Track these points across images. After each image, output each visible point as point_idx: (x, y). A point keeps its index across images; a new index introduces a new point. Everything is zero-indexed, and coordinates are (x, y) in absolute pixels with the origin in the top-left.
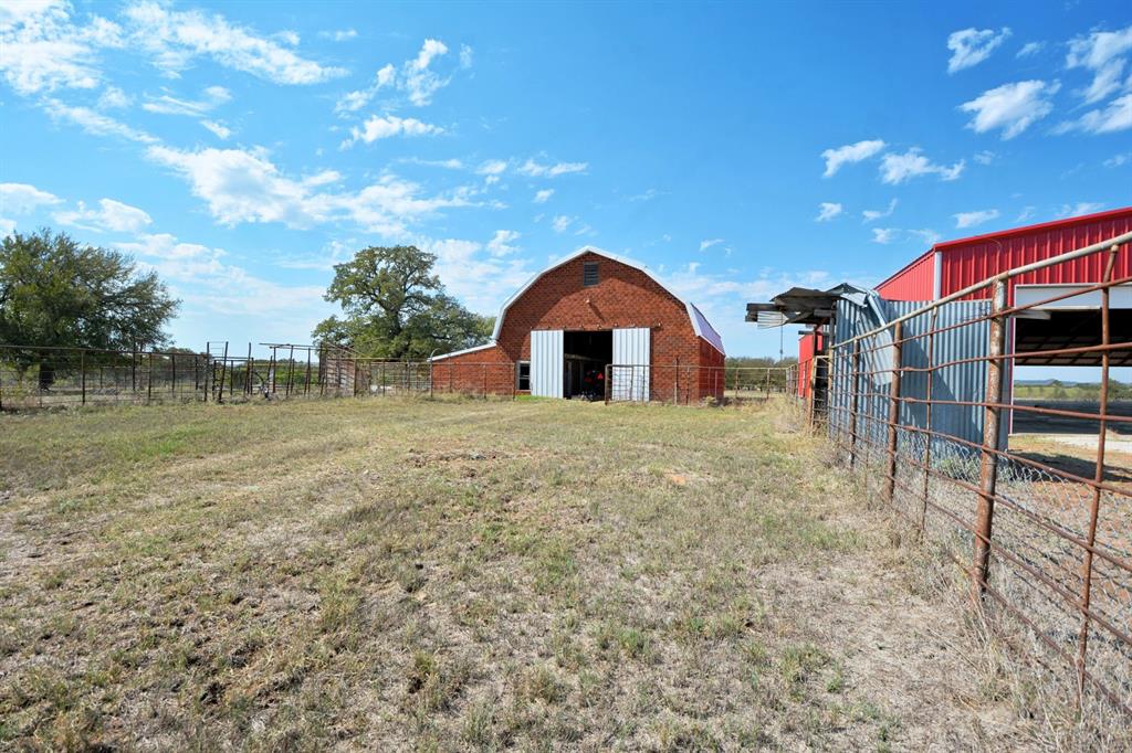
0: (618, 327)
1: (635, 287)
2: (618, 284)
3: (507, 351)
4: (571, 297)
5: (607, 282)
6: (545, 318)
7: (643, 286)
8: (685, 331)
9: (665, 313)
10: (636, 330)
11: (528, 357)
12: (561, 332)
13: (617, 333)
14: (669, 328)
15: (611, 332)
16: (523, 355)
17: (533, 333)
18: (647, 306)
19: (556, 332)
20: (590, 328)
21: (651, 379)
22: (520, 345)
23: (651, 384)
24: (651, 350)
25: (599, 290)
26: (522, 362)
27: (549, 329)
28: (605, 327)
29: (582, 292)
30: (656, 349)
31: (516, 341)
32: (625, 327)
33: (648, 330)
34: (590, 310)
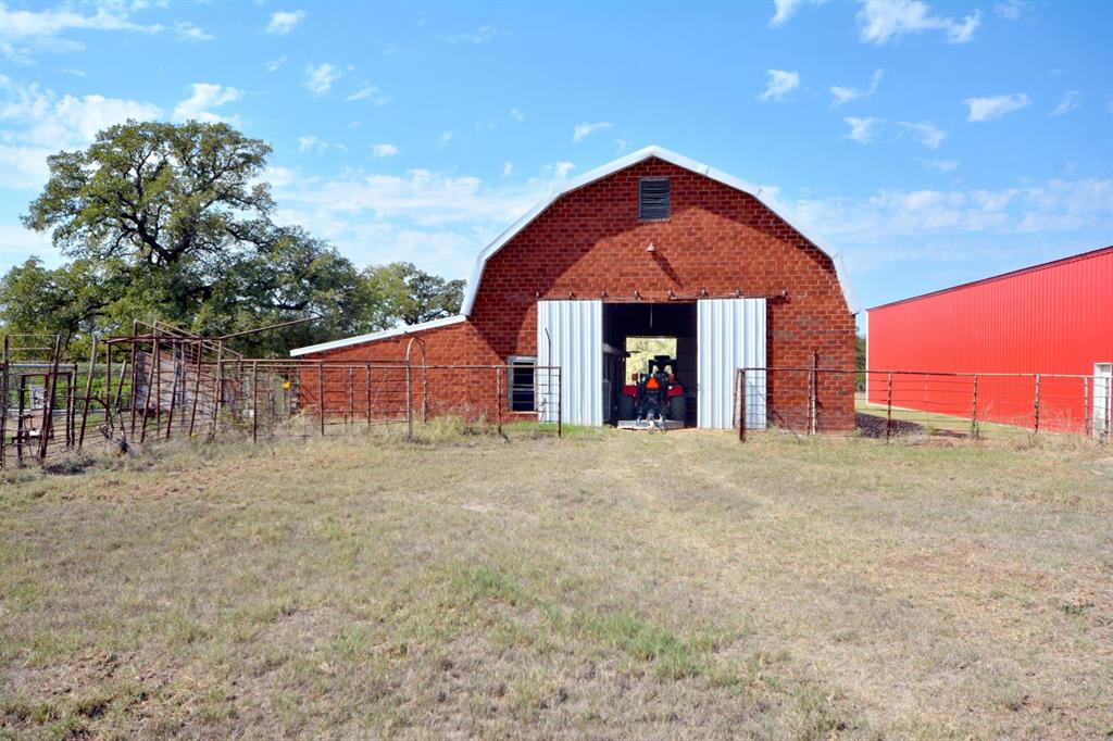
0: (706, 296)
1: (739, 226)
2: (706, 219)
3: (487, 336)
4: (615, 239)
5: (686, 214)
6: (565, 278)
7: (754, 224)
8: (828, 305)
9: (792, 271)
10: (741, 302)
11: (533, 351)
12: (598, 305)
13: (705, 308)
14: (800, 298)
15: (695, 305)
16: (520, 345)
17: (542, 306)
18: (761, 259)
19: (587, 303)
20: (652, 297)
21: (770, 389)
22: (516, 327)
23: (770, 400)
24: (769, 338)
25: (669, 228)
26: (519, 359)
27: (573, 297)
28: (683, 295)
29: (637, 230)
30: (778, 335)
31: (507, 319)
32: (719, 296)
33: (762, 303)
34: (653, 264)
